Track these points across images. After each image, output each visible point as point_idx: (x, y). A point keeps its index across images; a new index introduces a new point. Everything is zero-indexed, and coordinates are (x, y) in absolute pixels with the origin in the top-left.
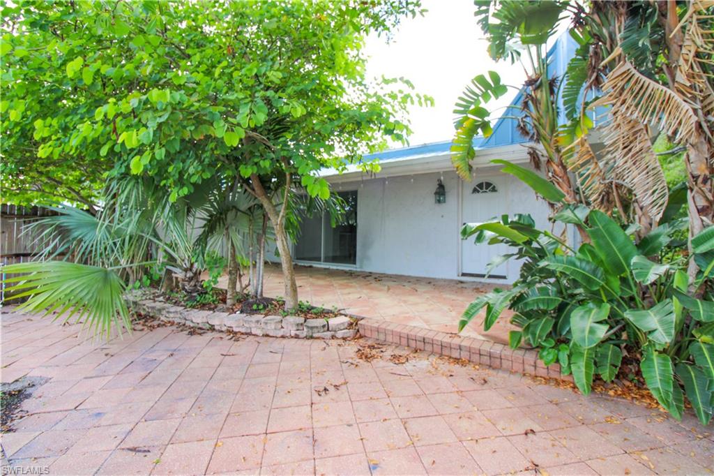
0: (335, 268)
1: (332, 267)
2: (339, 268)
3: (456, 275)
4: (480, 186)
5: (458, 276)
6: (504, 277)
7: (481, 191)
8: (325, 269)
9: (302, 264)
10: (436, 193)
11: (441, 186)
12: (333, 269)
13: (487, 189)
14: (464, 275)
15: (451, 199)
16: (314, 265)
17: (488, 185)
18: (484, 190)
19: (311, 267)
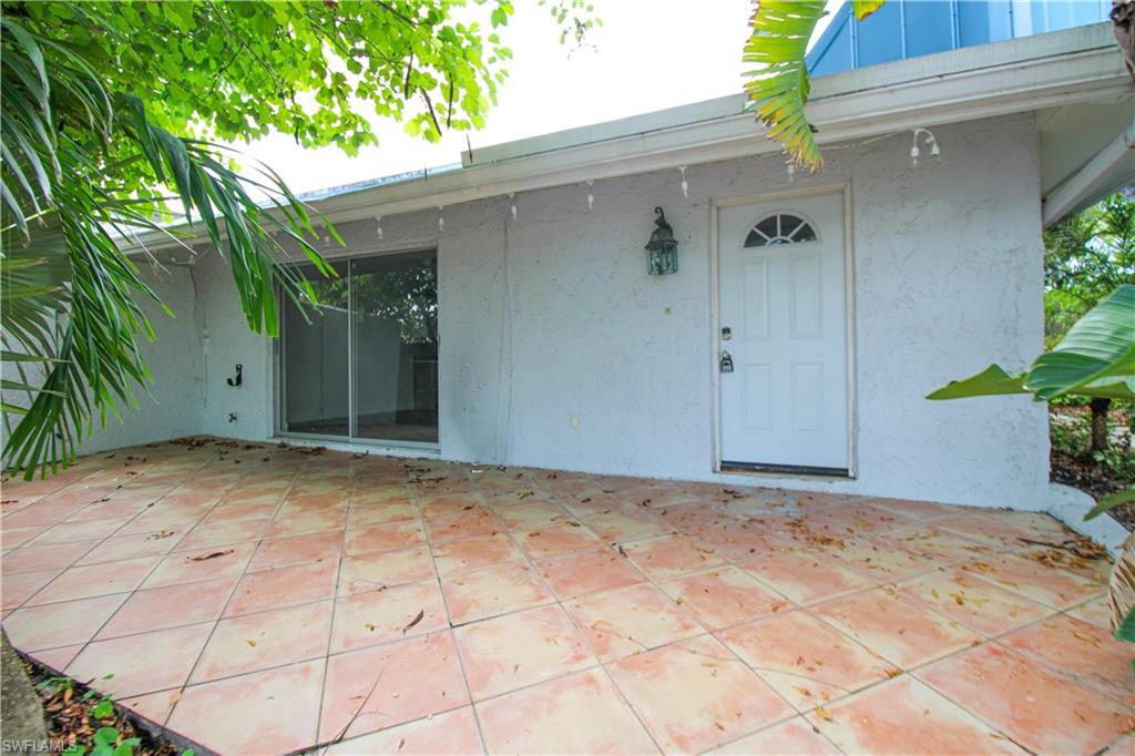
0: (383, 452)
1: (373, 451)
2: (392, 452)
3: (709, 469)
4: (768, 226)
5: (714, 472)
6: (841, 473)
7: (770, 240)
8: (356, 457)
9: (300, 444)
10: (651, 246)
11: (663, 226)
12: (377, 457)
13: (785, 233)
14: (728, 466)
15: (691, 259)
16: (331, 446)
17: (789, 223)
18: (779, 237)
19: (319, 451)
